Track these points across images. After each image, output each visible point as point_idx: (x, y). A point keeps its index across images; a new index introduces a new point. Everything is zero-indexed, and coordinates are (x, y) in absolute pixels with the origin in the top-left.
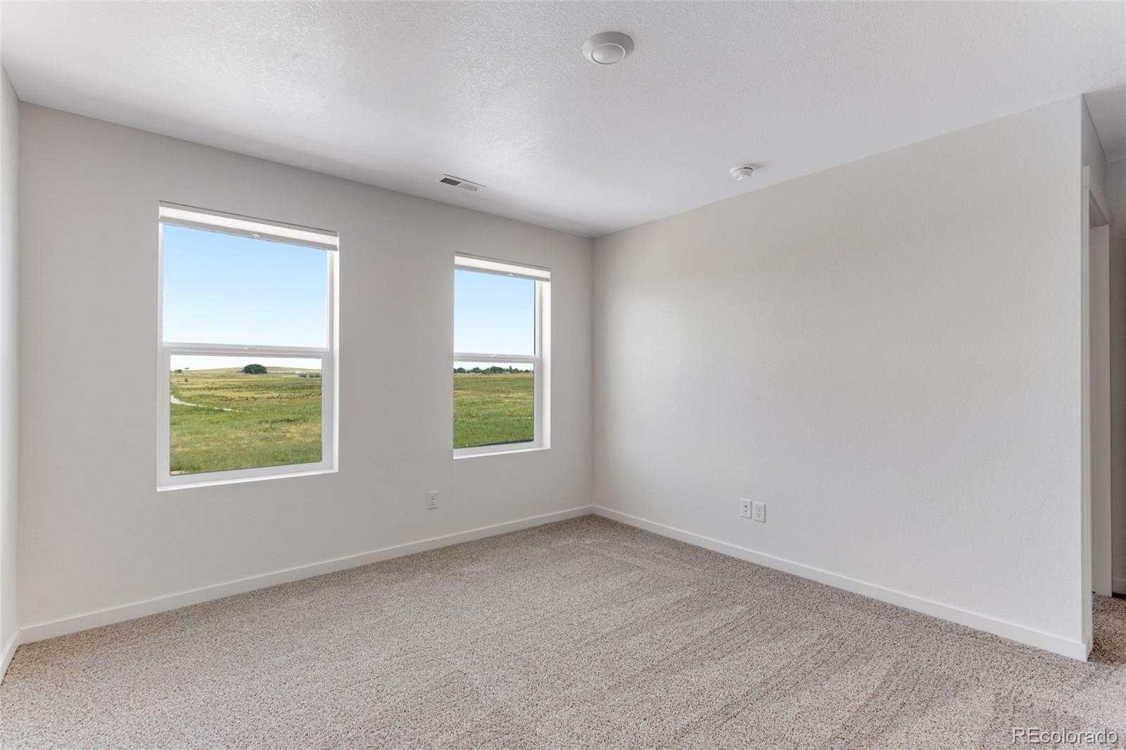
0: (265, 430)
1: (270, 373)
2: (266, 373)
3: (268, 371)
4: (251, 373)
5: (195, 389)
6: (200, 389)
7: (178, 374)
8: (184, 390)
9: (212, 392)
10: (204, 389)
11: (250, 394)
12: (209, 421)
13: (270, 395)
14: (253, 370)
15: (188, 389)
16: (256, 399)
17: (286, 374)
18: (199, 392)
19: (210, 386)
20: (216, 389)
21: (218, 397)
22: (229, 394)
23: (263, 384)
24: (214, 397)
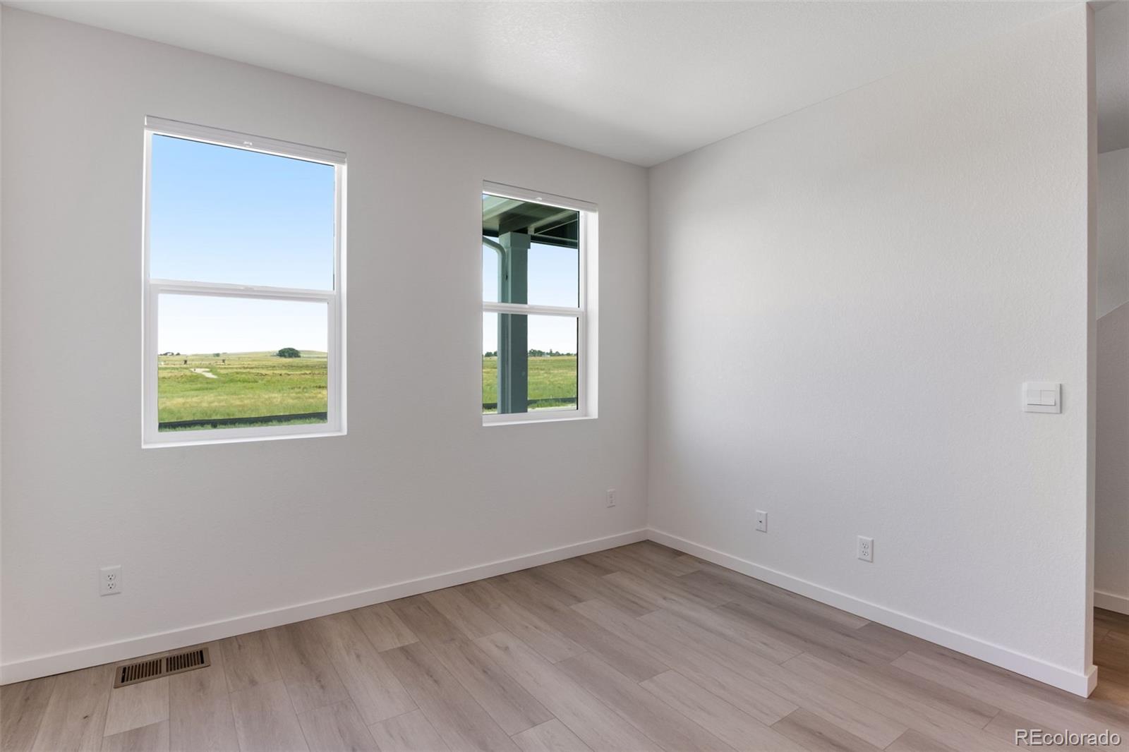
0: (297, 393)
1: (303, 357)
2: (299, 357)
3: (301, 355)
4: (285, 357)
5: (232, 368)
6: (237, 368)
7: (217, 358)
8: (221, 368)
9: (248, 370)
10: (240, 368)
11: (283, 372)
12: (245, 387)
13: (303, 372)
14: (286, 354)
15: (225, 368)
16: (289, 375)
17: (318, 357)
18: (235, 370)
19: (246, 366)
20: (252, 368)
21: (253, 373)
22: (264, 372)
23: (296, 365)
24: (249, 373)
